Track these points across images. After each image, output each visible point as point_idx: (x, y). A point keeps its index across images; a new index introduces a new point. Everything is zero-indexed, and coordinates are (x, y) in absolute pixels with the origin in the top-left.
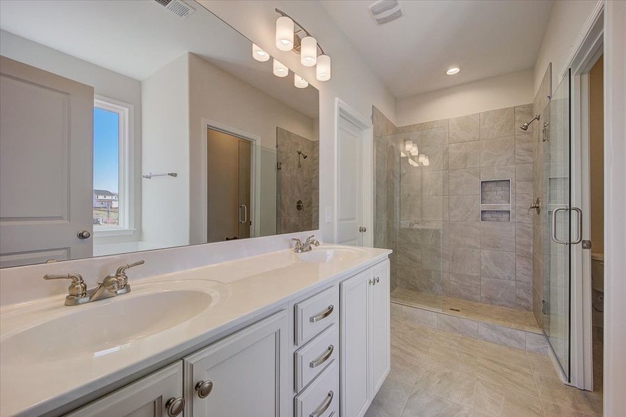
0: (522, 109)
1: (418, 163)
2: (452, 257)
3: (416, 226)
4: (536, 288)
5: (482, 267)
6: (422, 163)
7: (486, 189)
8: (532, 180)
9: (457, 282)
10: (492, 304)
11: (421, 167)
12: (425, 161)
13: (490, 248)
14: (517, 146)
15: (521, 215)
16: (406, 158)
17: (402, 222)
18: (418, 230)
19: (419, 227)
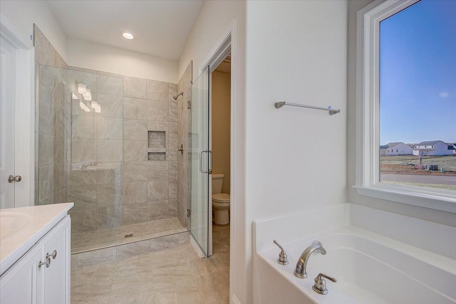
0: (172, 86)
1: (90, 108)
2: (126, 191)
3: (89, 168)
4: (180, 201)
5: (149, 194)
6: (94, 109)
7: (151, 137)
8: (177, 133)
9: (129, 211)
10: (154, 219)
11: (93, 112)
12: (97, 108)
13: (154, 179)
14: (169, 109)
15: (172, 155)
16: (78, 101)
17: (73, 164)
18: (93, 171)
19: (93, 168)
